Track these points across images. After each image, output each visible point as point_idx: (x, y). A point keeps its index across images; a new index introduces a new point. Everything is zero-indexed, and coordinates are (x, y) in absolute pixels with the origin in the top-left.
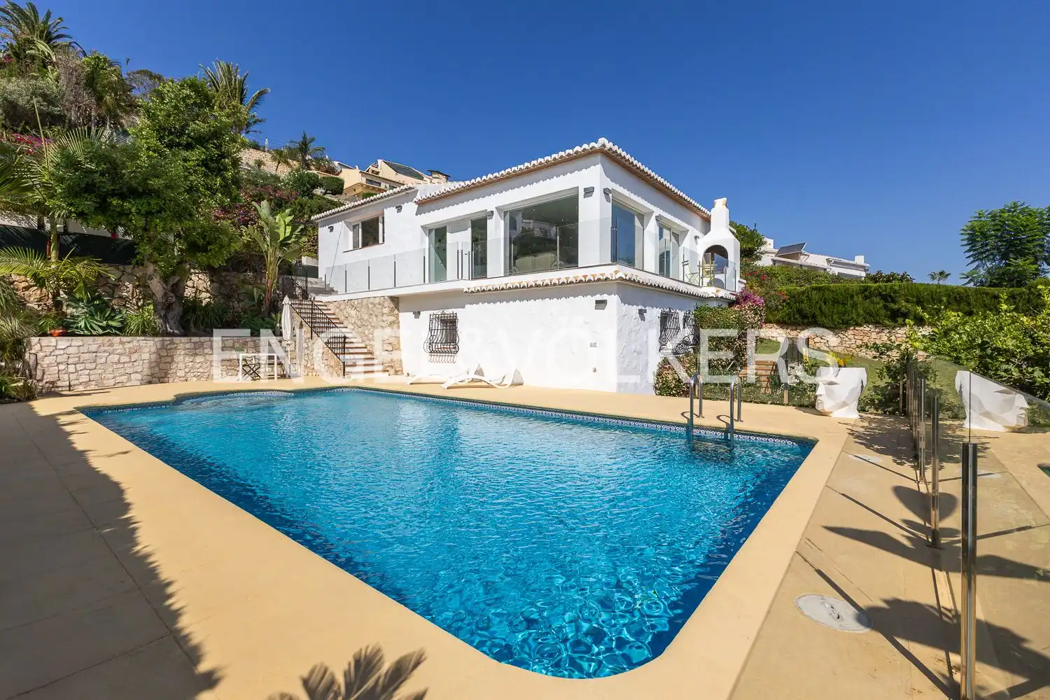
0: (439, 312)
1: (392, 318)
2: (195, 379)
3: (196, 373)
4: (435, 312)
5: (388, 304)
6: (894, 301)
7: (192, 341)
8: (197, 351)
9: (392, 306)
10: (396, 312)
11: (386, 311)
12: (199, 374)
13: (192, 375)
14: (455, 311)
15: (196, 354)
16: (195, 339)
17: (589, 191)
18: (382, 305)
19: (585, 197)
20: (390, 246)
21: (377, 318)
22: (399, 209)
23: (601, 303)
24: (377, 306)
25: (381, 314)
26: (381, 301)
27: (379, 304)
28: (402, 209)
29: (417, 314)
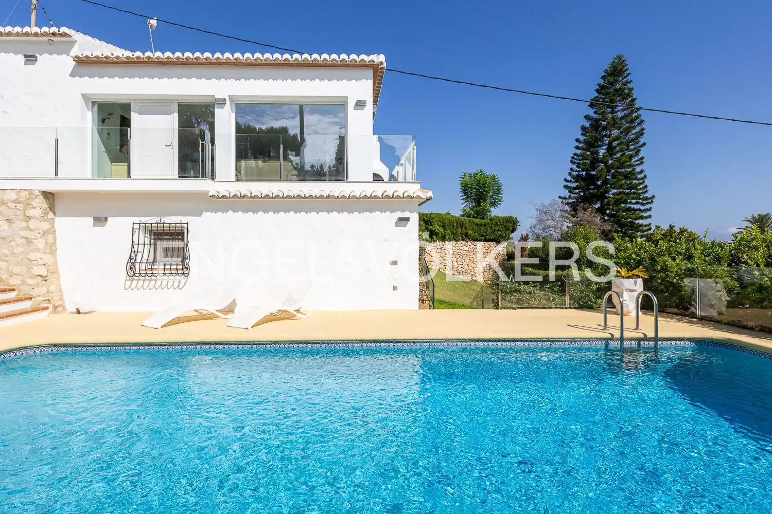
0: (152, 220)
1: (46, 226)
4: (144, 219)
5: (41, 202)
6: (431, 225)
9: (45, 206)
10: (51, 215)
11: (37, 213)
14: (184, 219)
17: (360, 105)
18: (28, 204)
19: (355, 109)
20: (5, 112)
21: (12, 224)
22: (30, 59)
23: (403, 221)
24: (10, 204)
25: (22, 218)
26: (28, 197)
27: (16, 201)
28: (36, 60)
29: (100, 220)
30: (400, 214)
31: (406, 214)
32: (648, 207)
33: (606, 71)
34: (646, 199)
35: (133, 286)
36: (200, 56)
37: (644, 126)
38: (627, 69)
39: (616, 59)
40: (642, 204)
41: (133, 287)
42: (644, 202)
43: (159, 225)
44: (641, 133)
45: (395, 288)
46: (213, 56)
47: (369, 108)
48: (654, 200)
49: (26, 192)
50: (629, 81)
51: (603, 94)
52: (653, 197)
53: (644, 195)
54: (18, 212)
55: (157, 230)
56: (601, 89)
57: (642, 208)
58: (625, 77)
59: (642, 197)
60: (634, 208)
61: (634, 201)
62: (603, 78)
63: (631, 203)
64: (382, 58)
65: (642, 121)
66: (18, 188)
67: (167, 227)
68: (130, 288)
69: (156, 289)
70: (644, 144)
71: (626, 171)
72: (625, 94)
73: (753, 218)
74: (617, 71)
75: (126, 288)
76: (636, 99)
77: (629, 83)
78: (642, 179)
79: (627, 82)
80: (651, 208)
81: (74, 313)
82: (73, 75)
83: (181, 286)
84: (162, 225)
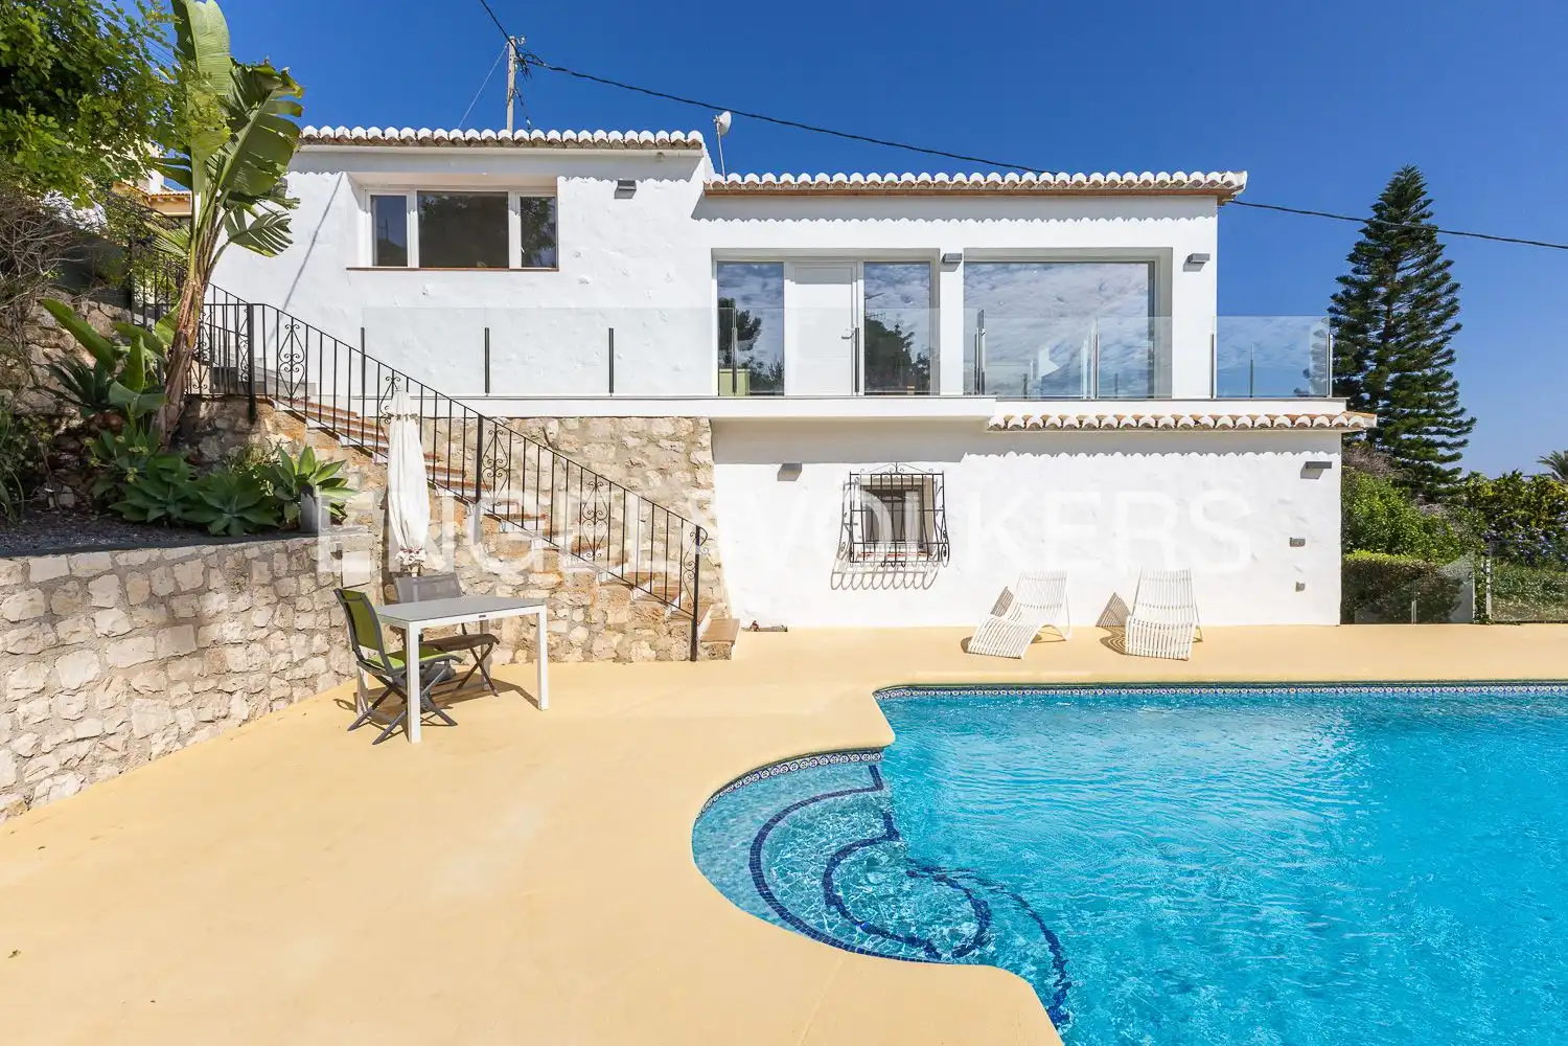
2: (70, 781)
3: (70, 751)
7: (35, 577)
8: (64, 628)
12: (84, 747)
13: (53, 763)
14: (936, 467)
15: (60, 646)
16: (47, 567)
17: (1194, 262)
18: (693, 443)
19: (1184, 270)
20: (583, 282)
21: (668, 477)
22: (626, 189)
23: (1312, 469)
24: (665, 443)
25: (685, 465)
26: (691, 430)
27: (674, 437)
28: (635, 190)
29: (790, 470)
30: (1308, 456)
31: (1322, 457)
32: (1459, 439)
33: (1384, 197)
34: (1460, 424)
35: (876, 584)
36: (929, 178)
37: (1457, 295)
38: (1424, 193)
39: (1401, 174)
40: (1451, 434)
41: (866, 584)
42: (1454, 431)
43: (894, 476)
44: (1452, 309)
45: (1300, 587)
46: (951, 179)
47: (1211, 267)
48: (1474, 427)
49: (689, 422)
50: (1427, 213)
51: (1377, 238)
52: (1473, 421)
53: (1456, 419)
54: (676, 456)
55: (881, 486)
56: (1375, 231)
57: (1450, 441)
58: (1421, 207)
59: (1450, 421)
60: (1433, 442)
61: (1433, 429)
62: (1376, 208)
63: (1427, 432)
64: (1239, 179)
65: (1457, 286)
66: (676, 415)
67: (907, 480)
68: (840, 587)
69: (906, 588)
70: (1458, 327)
71: (1424, 375)
72: (1422, 238)
73: (1557, 457)
74: (1404, 195)
75: (835, 585)
76: (1443, 246)
77: (1428, 216)
78: (1450, 388)
79: (1423, 216)
80: (1465, 442)
81: (748, 630)
82: (696, 216)
83: (927, 584)
84: (899, 477)
